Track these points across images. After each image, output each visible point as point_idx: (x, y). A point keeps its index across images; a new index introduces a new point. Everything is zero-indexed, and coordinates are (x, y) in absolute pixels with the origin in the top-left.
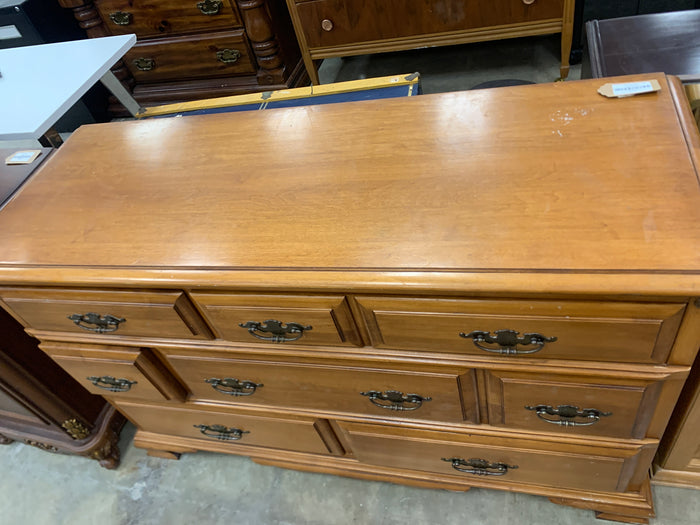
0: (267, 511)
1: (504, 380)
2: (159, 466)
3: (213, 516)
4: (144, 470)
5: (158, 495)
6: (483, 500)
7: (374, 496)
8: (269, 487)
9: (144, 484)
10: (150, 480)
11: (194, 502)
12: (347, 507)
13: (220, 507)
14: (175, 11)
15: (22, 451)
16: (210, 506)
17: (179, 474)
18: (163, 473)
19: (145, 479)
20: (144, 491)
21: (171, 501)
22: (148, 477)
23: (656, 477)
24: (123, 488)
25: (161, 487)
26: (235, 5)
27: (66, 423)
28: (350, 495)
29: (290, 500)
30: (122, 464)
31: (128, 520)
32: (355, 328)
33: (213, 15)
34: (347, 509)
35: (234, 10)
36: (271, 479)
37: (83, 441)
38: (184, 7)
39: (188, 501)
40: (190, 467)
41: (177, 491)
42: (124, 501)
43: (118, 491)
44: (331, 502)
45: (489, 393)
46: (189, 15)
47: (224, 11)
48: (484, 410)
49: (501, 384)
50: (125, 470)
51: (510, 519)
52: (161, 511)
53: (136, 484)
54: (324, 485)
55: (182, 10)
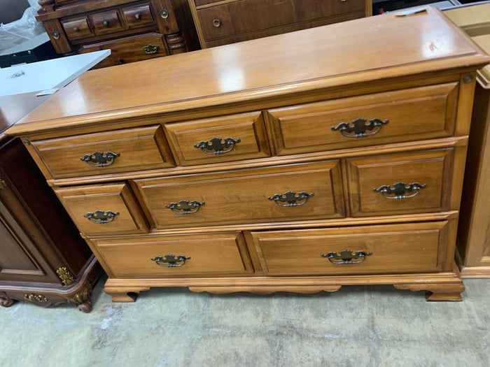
0: (200, 324)
1: (359, 167)
2: (120, 307)
3: (161, 331)
4: (110, 311)
5: (120, 324)
6: (350, 300)
7: (275, 307)
8: (201, 310)
9: (110, 319)
10: (114, 316)
11: (147, 325)
12: (257, 315)
13: (166, 326)
14: (129, 53)
15: (19, 310)
16: (159, 326)
17: (135, 310)
18: (124, 311)
19: (111, 316)
20: (111, 323)
21: (130, 326)
22: (112, 315)
23: (462, 273)
24: (94, 323)
25: (123, 319)
26: (167, 47)
27: (60, 270)
28: (258, 308)
29: (216, 316)
30: (94, 309)
31: (99, 341)
32: (266, 139)
33: (153, 54)
34: (257, 317)
35: (166, 50)
36: (202, 305)
37: (69, 286)
38: (135, 50)
39: (143, 325)
40: (144, 305)
41: (134, 320)
42: (96, 330)
43: (92, 326)
44: (245, 313)
45: (350, 182)
46: (138, 55)
47: (160, 51)
48: (347, 202)
49: (357, 171)
50: (96, 312)
51: (369, 309)
52: (123, 334)
53: (105, 320)
54: (240, 304)
55: (133, 52)
